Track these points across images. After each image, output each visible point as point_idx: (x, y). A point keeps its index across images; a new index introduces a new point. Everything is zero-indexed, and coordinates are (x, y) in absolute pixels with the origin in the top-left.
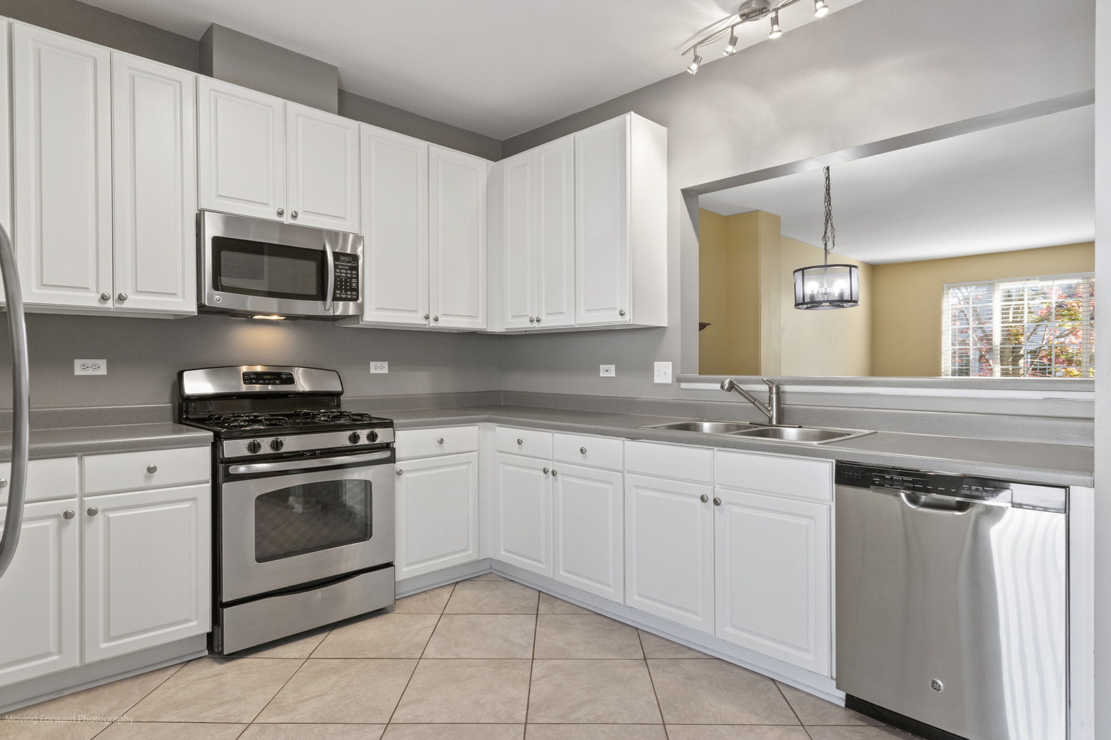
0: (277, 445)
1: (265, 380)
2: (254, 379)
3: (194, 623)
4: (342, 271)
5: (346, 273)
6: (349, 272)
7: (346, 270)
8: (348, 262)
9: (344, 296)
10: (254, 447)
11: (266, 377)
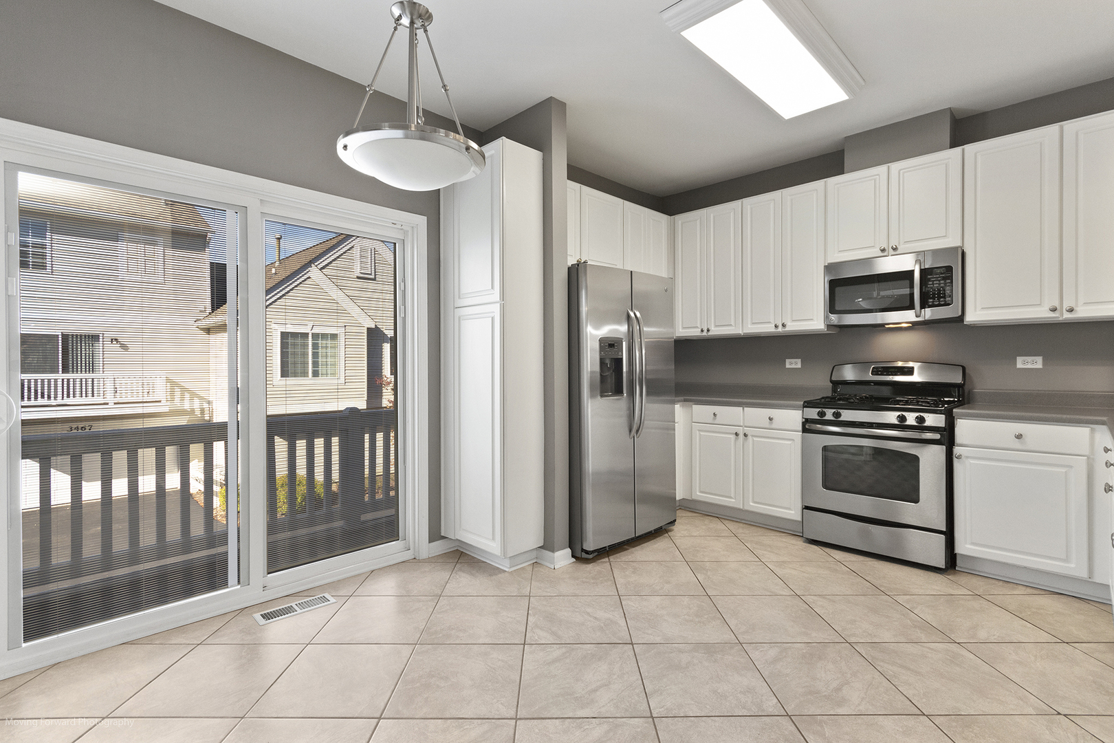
0: (837, 415)
1: (891, 372)
2: (880, 371)
3: (793, 512)
4: (935, 282)
5: (939, 284)
6: (942, 282)
7: (939, 281)
8: (942, 274)
9: (936, 303)
10: (822, 414)
11: (890, 370)
